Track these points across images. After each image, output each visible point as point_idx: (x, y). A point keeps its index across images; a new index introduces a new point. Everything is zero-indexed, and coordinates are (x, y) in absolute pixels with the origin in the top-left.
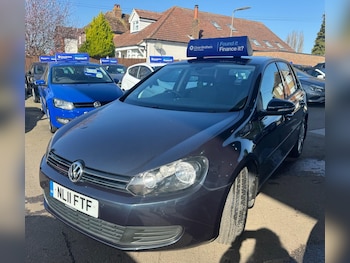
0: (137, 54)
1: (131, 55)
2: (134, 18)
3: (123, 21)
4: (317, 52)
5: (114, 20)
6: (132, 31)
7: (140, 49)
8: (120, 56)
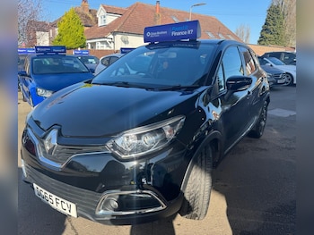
0: (105, 46)
1: (100, 46)
2: (101, 13)
3: (90, 16)
4: (262, 42)
5: (82, 15)
6: (100, 24)
7: (108, 40)
8: (89, 48)
